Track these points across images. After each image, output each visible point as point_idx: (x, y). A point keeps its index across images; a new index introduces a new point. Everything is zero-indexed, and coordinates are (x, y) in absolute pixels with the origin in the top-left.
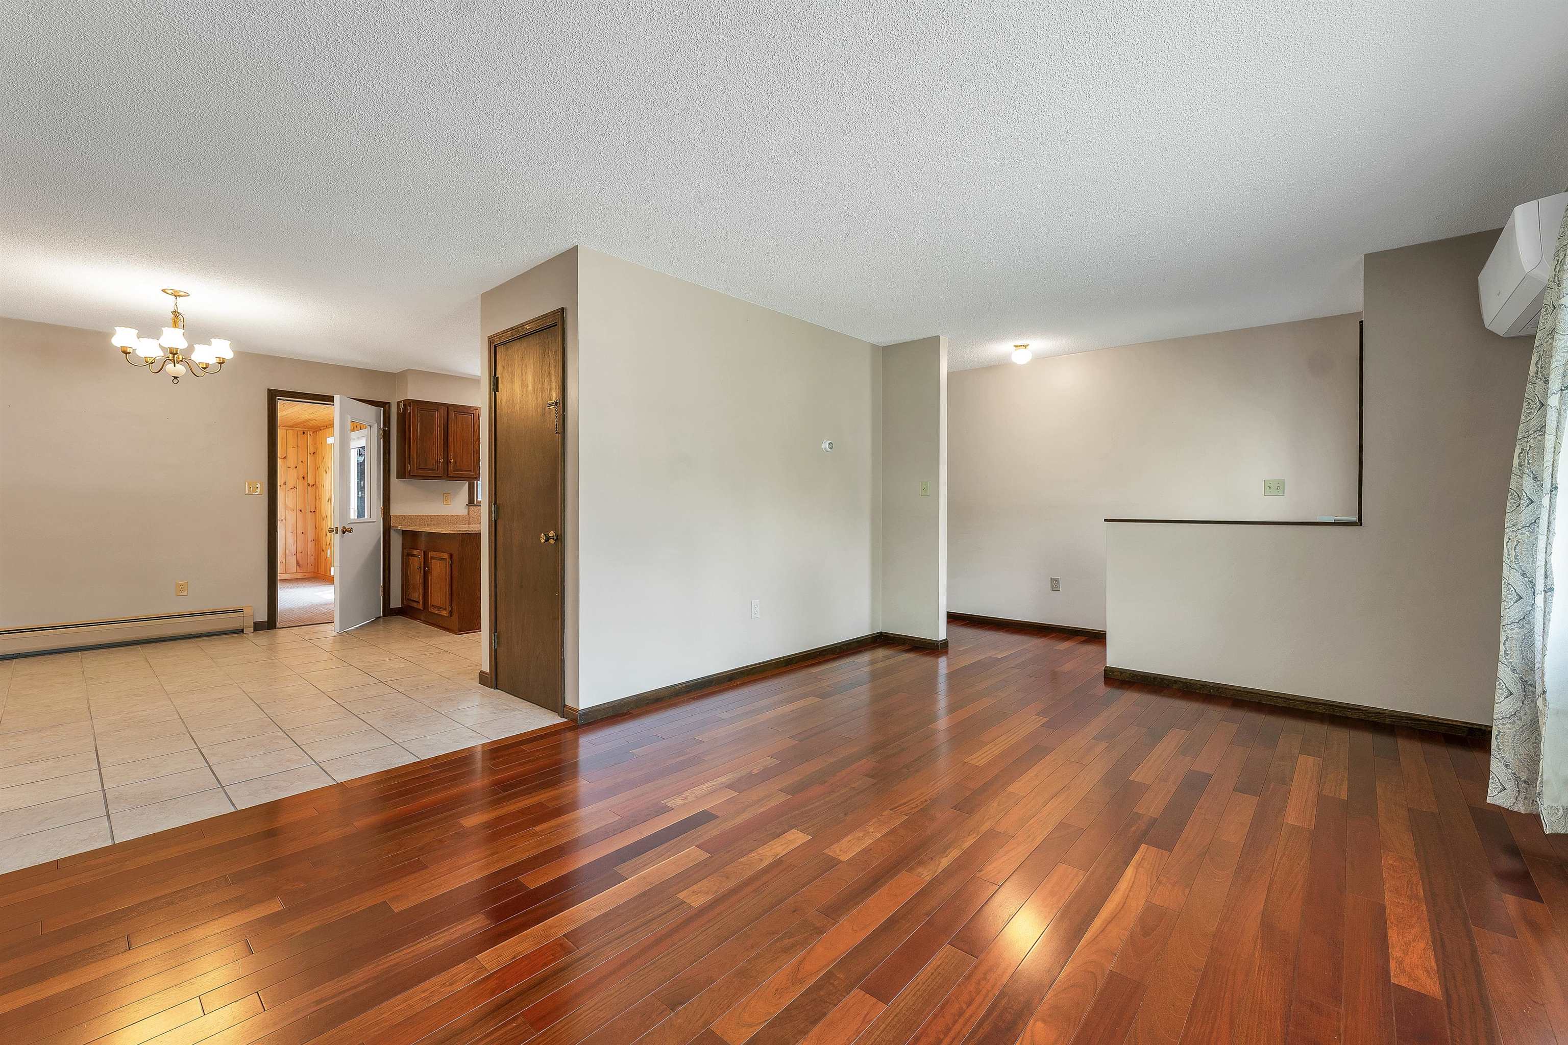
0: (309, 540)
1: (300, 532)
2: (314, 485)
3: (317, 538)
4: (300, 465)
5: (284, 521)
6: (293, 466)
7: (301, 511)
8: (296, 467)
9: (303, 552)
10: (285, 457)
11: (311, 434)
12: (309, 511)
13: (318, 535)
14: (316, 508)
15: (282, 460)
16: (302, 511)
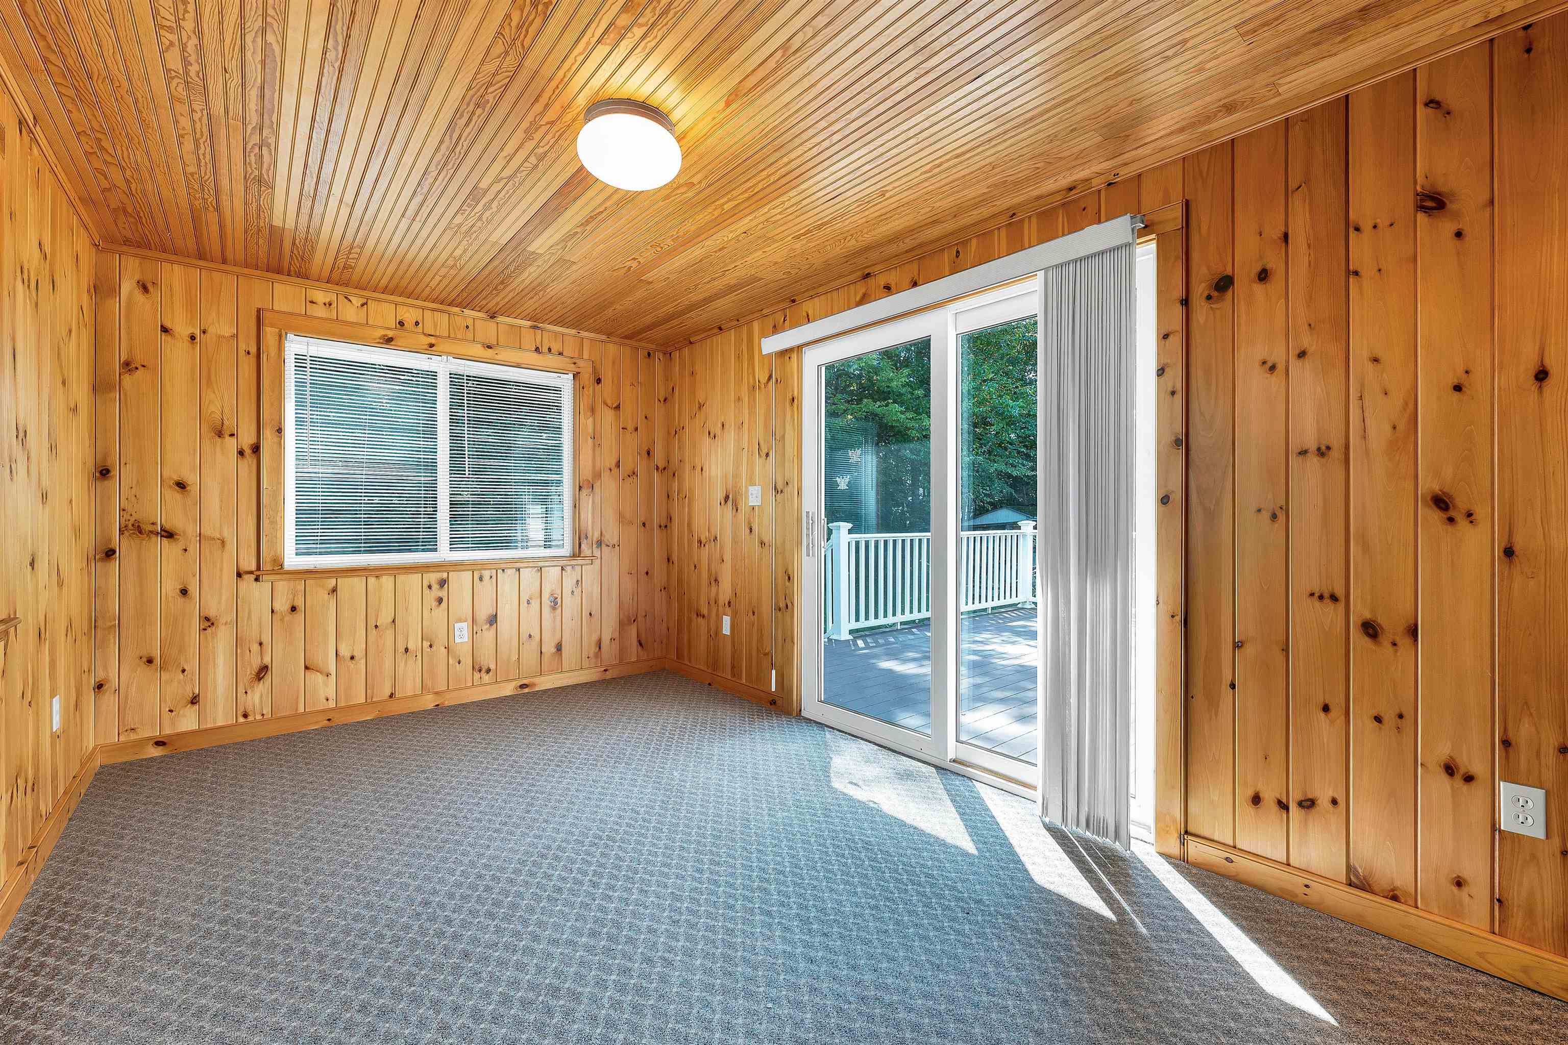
0: (657, 588)
1: (643, 569)
2: (666, 469)
4: (641, 425)
5: (617, 548)
6: (630, 426)
7: (644, 525)
8: (636, 429)
9: (648, 615)
10: (618, 406)
11: (661, 357)
12: (656, 524)
15: (613, 411)
16: (647, 525)
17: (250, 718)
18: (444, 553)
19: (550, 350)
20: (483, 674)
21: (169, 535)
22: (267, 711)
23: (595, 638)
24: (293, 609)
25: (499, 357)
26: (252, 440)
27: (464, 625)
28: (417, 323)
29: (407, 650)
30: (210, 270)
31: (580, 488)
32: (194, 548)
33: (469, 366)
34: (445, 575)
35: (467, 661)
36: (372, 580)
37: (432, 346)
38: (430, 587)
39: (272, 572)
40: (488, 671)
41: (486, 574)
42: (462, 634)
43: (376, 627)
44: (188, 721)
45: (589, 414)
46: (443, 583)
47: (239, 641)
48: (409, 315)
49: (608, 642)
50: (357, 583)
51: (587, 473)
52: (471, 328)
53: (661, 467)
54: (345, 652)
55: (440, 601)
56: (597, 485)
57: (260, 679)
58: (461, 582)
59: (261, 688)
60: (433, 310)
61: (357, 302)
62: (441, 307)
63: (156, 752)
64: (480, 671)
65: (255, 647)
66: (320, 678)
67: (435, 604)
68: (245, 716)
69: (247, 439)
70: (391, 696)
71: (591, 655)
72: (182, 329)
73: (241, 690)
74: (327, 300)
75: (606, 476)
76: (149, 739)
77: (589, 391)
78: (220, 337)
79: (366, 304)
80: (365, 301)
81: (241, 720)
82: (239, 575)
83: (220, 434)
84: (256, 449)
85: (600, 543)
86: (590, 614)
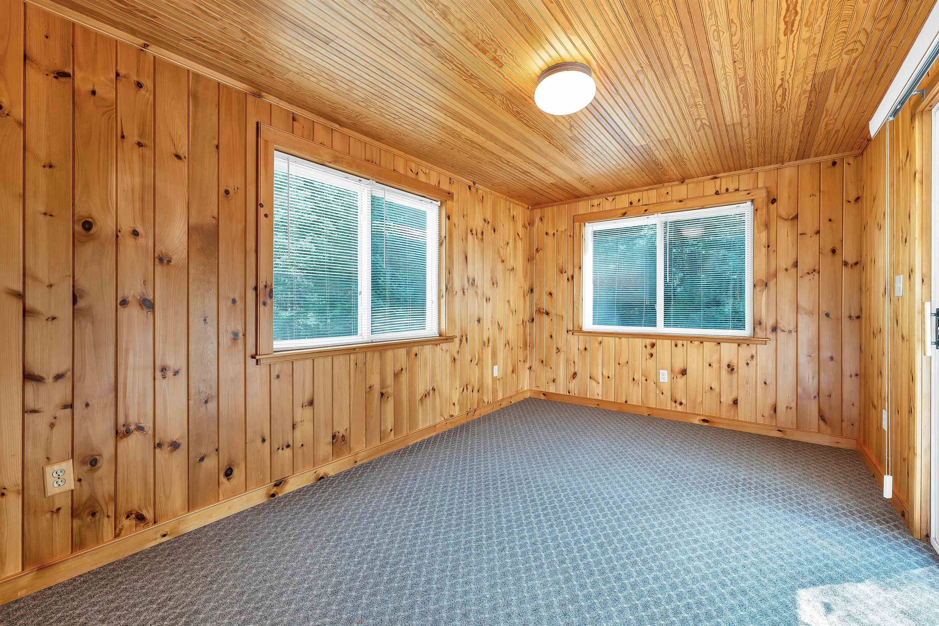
0: (846, 373)
1: (826, 354)
2: (856, 263)
3: (863, 371)
4: (825, 228)
5: (794, 334)
6: (810, 231)
7: (827, 315)
8: (818, 232)
9: (833, 396)
10: (796, 217)
11: (851, 162)
12: (845, 314)
13: (865, 367)
14: (861, 309)
15: (789, 222)
16: (831, 316)
17: (571, 394)
18: (660, 328)
19: (727, 190)
20: (678, 405)
21: (547, 314)
22: (576, 392)
23: (770, 401)
24: (586, 349)
25: (687, 205)
26: (572, 274)
27: (666, 372)
28: (639, 201)
29: (634, 379)
30: (559, 205)
31: (754, 286)
32: (554, 319)
33: (672, 216)
34: (654, 341)
35: (668, 394)
36: (617, 339)
37: (646, 211)
38: (646, 347)
39: (578, 331)
40: (681, 404)
41: (680, 343)
42: (664, 377)
43: (619, 364)
44: (552, 389)
45: (762, 228)
46: (653, 345)
47: (567, 361)
48: (634, 197)
49: (784, 408)
50: (611, 340)
51: (762, 275)
52: (670, 193)
53: (851, 261)
54: (606, 374)
55: (652, 355)
56: (772, 284)
57: (574, 378)
58: (664, 346)
59: (575, 382)
60: (647, 190)
61: (610, 199)
62: (651, 187)
63: (543, 397)
64: (676, 402)
65: (572, 363)
66: (594, 383)
67: (648, 356)
68: (569, 392)
69: (570, 273)
70: (626, 402)
71: (766, 414)
72: (551, 233)
73: (568, 382)
74: (598, 203)
75: (781, 275)
76: (542, 392)
77: (763, 212)
78: (562, 232)
79: (615, 199)
80: (614, 197)
81: (568, 394)
82: (567, 332)
83: (562, 273)
84: (572, 277)
85: (774, 329)
86: (765, 383)
